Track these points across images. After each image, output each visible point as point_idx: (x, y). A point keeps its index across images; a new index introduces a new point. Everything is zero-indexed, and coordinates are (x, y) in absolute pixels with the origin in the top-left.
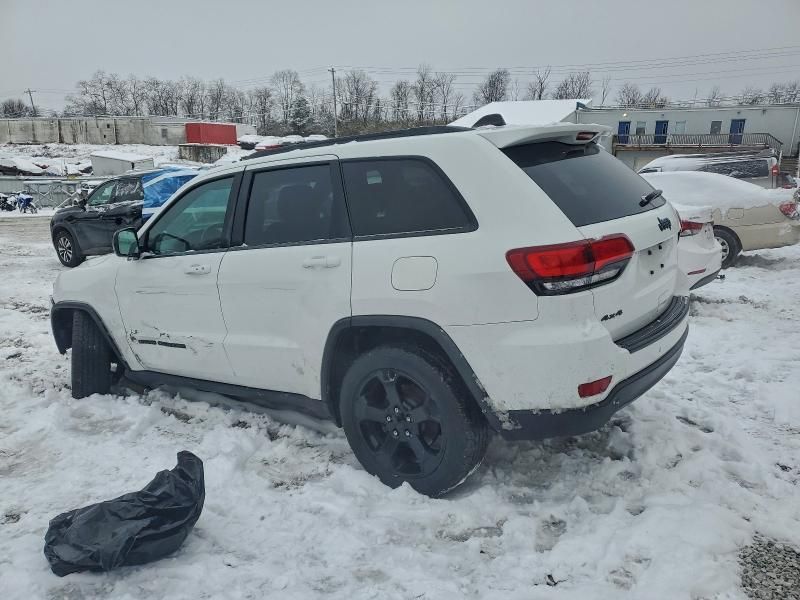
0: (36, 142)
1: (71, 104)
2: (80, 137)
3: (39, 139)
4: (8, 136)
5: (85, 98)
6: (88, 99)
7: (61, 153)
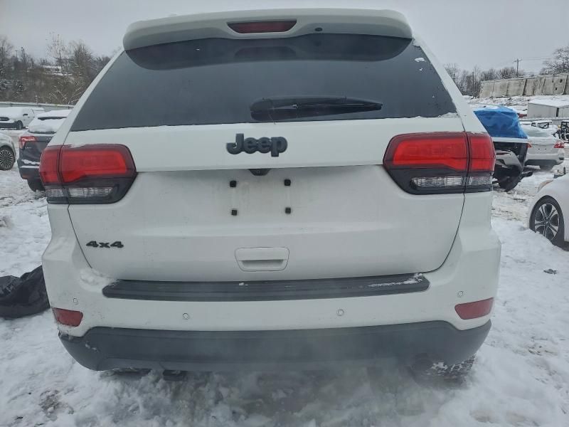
0: (507, 96)
1: (546, 67)
2: (538, 91)
3: (510, 94)
4: (491, 93)
5: (557, 61)
6: (560, 61)
7: (518, 103)
